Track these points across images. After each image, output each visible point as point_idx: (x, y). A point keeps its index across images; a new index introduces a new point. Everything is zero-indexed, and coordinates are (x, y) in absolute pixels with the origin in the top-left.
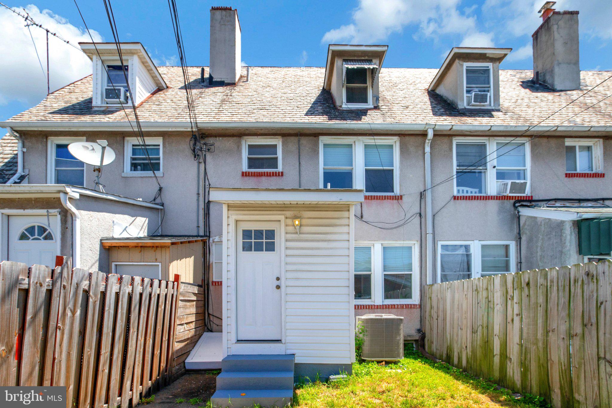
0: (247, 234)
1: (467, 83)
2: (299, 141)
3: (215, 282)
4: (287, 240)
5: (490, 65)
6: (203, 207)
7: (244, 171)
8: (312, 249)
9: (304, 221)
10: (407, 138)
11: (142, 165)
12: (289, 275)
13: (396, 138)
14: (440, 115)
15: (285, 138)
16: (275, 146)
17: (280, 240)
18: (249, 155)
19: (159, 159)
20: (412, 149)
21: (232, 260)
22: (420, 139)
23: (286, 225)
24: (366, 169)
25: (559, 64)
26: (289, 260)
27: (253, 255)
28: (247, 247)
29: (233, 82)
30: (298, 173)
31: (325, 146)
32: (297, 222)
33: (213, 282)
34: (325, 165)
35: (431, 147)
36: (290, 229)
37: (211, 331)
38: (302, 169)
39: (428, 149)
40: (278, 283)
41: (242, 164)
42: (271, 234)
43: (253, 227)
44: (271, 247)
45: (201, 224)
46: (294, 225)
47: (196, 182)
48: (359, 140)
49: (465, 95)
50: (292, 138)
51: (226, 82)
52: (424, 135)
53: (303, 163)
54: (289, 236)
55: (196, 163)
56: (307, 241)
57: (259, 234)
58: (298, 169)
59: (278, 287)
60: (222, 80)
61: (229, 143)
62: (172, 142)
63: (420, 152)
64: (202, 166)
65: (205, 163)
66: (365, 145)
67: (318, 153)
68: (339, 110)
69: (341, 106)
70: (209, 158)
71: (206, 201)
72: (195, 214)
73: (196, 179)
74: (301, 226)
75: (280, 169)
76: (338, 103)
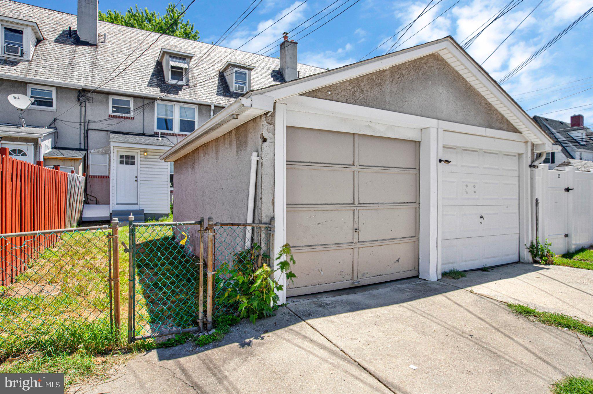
0: (122, 157)
1: (236, 78)
2: (143, 101)
3: (91, 176)
4: (141, 161)
5: (247, 71)
6: (84, 132)
7: (110, 114)
8: (152, 165)
9: (149, 153)
10: (202, 106)
11: (38, 102)
12: (142, 176)
13: (196, 105)
14: (220, 95)
15: (135, 99)
16: (129, 101)
17: (137, 160)
18: (113, 104)
19: (52, 99)
20: (204, 112)
21: (115, 168)
22: (208, 107)
23: (141, 154)
24: (180, 120)
25: (288, 68)
26: (142, 169)
27: (125, 166)
28: (121, 163)
29: (95, 44)
30: (142, 118)
31: (158, 104)
32: (146, 154)
33: (90, 176)
34: (158, 114)
35: (214, 112)
36: (142, 156)
37: (88, 204)
38: (145, 116)
39: (212, 113)
40: (136, 179)
41: (109, 110)
42: (133, 157)
43: (125, 154)
44: (133, 163)
45: (83, 142)
46: (144, 155)
47: (79, 117)
48: (177, 104)
49: (234, 84)
50: (140, 99)
51: (90, 43)
52: (210, 106)
53: (145, 113)
54: (142, 159)
55: (79, 107)
56: (150, 161)
57: (127, 157)
58: (142, 116)
59: (136, 181)
60: (87, 41)
61: (101, 97)
62: (63, 92)
63: (208, 114)
64: (83, 108)
65: (85, 106)
66: (180, 107)
67: (154, 109)
68: (166, 84)
69: (168, 82)
70: (88, 104)
71: (86, 129)
72: (78, 136)
73: (79, 115)
74: (147, 155)
75: (132, 114)
76: (166, 80)
